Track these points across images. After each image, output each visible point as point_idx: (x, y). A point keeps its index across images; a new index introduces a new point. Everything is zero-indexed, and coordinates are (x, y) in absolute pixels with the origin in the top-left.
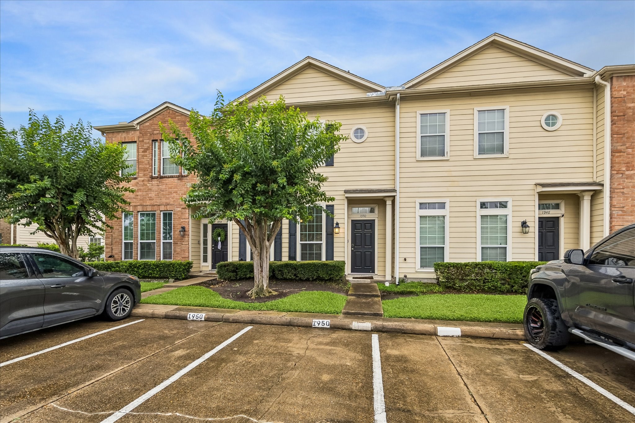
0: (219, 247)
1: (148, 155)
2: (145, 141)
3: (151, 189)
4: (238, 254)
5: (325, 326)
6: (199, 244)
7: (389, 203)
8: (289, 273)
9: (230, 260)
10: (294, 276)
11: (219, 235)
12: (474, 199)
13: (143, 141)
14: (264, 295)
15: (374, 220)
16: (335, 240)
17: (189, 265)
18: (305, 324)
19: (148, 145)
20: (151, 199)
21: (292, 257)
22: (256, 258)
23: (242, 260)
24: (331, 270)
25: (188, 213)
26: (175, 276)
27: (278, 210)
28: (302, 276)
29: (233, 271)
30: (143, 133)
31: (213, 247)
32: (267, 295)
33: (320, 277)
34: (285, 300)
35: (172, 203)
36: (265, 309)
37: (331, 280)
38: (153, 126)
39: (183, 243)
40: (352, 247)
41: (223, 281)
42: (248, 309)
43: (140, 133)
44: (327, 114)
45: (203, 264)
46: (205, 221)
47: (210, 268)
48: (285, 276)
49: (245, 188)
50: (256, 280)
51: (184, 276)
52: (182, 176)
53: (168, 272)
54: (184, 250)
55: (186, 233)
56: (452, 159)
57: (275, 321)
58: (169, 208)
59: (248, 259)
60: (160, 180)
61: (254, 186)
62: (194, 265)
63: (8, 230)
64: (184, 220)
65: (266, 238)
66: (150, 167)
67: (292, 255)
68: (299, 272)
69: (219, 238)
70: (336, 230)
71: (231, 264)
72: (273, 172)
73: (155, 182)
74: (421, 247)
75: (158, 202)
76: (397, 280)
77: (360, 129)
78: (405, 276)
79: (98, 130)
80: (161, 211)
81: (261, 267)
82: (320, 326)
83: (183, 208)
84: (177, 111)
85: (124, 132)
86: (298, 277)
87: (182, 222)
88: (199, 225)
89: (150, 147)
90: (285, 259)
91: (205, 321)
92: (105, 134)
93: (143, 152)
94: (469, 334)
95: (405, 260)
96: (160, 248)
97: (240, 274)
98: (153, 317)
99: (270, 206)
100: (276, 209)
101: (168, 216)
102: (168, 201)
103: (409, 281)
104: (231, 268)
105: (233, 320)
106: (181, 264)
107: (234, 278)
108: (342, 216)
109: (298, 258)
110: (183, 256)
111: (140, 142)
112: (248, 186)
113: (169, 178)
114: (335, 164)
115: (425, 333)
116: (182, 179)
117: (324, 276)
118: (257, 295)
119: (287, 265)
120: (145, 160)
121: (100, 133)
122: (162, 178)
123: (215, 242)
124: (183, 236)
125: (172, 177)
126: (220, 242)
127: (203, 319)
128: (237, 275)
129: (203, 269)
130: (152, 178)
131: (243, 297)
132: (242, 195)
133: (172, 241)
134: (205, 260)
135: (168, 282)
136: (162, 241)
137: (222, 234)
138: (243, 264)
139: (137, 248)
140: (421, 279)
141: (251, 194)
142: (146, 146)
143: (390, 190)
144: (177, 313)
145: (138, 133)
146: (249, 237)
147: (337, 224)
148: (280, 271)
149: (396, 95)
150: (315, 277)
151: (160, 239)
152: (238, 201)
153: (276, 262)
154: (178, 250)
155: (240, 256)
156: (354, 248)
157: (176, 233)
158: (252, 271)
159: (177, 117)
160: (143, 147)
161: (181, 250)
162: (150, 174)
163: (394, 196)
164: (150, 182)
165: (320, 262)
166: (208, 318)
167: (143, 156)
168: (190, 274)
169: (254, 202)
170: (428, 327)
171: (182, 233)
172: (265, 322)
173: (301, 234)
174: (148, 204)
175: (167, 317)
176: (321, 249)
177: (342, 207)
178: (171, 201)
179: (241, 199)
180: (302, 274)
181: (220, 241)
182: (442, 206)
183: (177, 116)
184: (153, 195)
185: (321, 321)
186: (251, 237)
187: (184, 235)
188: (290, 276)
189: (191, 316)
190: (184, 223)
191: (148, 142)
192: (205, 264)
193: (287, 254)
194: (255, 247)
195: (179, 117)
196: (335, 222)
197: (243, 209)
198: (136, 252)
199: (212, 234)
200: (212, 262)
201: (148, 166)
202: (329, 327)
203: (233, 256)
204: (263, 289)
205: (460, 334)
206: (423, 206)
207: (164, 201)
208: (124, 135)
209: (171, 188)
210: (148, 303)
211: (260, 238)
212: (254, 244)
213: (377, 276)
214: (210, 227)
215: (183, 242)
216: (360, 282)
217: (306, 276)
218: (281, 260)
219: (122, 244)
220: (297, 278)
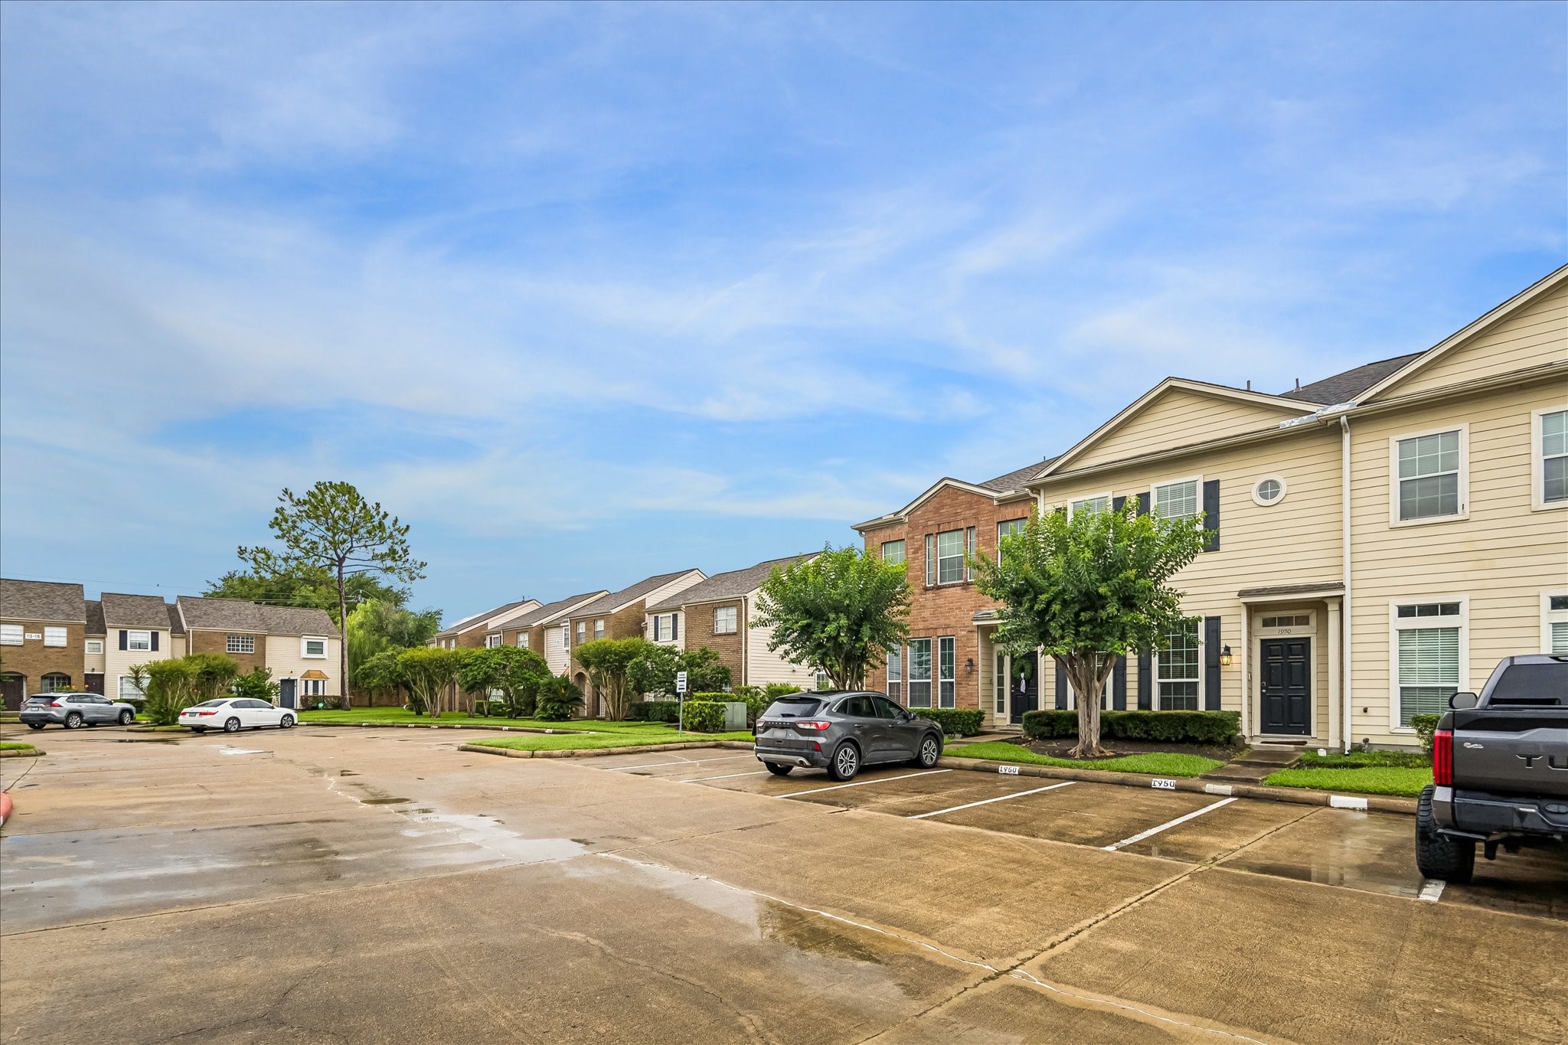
0: (1023, 689)
1: (920, 558)
2: (916, 537)
3: (924, 606)
4: (1054, 699)
5: (1169, 787)
6: (991, 683)
7: (1333, 608)
8: (1136, 728)
9: (1041, 708)
10: (1145, 733)
11: (1022, 670)
12: (1533, 591)
13: (913, 538)
14: (1092, 754)
15: (1309, 638)
16: (1223, 676)
17: (980, 716)
18: (1141, 784)
19: (920, 543)
20: (924, 620)
21: (1144, 702)
22: (1081, 704)
23: (1060, 708)
24: (1208, 726)
25: (977, 640)
26: (962, 731)
27: (1109, 644)
28: (1157, 733)
29: (1046, 725)
30: (913, 526)
31: (1012, 689)
32: (1098, 754)
33: (1189, 736)
34: (1122, 760)
35: (953, 624)
36: (1093, 767)
37: (1210, 742)
38: (927, 514)
39: (970, 683)
40: (1262, 688)
41: (1032, 740)
42: (1070, 767)
43: (909, 527)
44: (1206, 464)
45: (997, 715)
46: (1000, 647)
47: (1008, 722)
48: (1129, 734)
49: (1065, 618)
50: (1081, 734)
51: (973, 731)
52: (969, 584)
53: (952, 725)
54: (971, 693)
55: (975, 668)
56: (1475, 517)
57: (1104, 778)
58: (949, 631)
59: (1070, 708)
60: (937, 592)
61: (1077, 615)
62: (986, 716)
63: (739, 667)
64: (971, 649)
65: (1096, 678)
66: (923, 575)
67: (1144, 701)
68: (1152, 727)
69: (1022, 675)
70: (1225, 659)
71: (1045, 714)
72: (1101, 597)
73: (930, 595)
74: (1402, 689)
75: (934, 623)
76: (1348, 747)
77: (1271, 481)
78: (1366, 741)
79: (856, 529)
80: (938, 637)
81: (1089, 716)
82: (1162, 786)
83: (969, 631)
84: (959, 489)
85: (888, 527)
86: (1151, 735)
87: (968, 652)
88: (991, 655)
89: (923, 545)
90: (1132, 706)
91: (1019, 774)
92: (863, 533)
93: (914, 553)
94: (1380, 807)
95: (1365, 710)
96: (937, 691)
97: (1059, 729)
98: (960, 768)
99: (1098, 638)
100: (1107, 641)
101: (947, 644)
102: (947, 622)
103: (1376, 750)
104: (1044, 719)
105: (1052, 775)
106: (970, 713)
107: (1049, 735)
108: (1236, 635)
109: (1155, 707)
110: (970, 702)
111: (909, 539)
112: (1069, 615)
113: (949, 587)
114: (1222, 548)
115: (1310, 802)
116: (968, 588)
117: (1197, 735)
118: (1083, 754)
119: (1132, 717)
120: (916, 564)
121: (857, 532)
122: (939, 588)
123: (1015, 681)
124: (970, 673)
125: (953, 586)
126: (1024, 681)
127: (1017, 773)
128: (1053, 730)
129: (997, 723)
130: (926, 589)
131: (1064, 755)
132: (1062, 627)
133: (953, 680)
134: (1001, 709)
135: (953, 738)
136: (940, 680)
137: (1028, 667)
138: (1062, 714)
139: (907, 691)
140: (1402, 748)
141: (1074, 624)
142: (917, 545)
143: (1335, 584)
144: (987, 766)
145: (906, 526)
146: (1071, 676)
147: (1227, 649)
148: (1121, 725)
149: (1339, 418)
150: (1180, 737)
151: (937, 678)
152: (1057, 634)
153: (1115, 711)
154: (963, 693)
155: (1057, 702)
156: (1266, 688)
157: (959, 667)
158: (1076, 725)
159: (960, 498)
160: (914, 547)
161: (967, 693)
162: (923, 584)
163: (1342, 596)
164: (923, 596)
165: (1194, 712)
166: (1023, 772)
167: (914, 559)
168: (980, 729)
169: (1077, 633)
170: (1318, 795)
171: (968, 668)
172: (1091, 779)
173: (1160, 667)
174: (921, 627)
175: (976, 769)
176: (1196, 692)
177: (1235, 619)
178: (952, 621)
179: (1060, 631)
180: (1158, 730)
181: (1024, 679)
182: (1451, 609)
183: (960, 495)
184: (927, 614)
185: (1163, 780)
186: (1075, 676)
187: (972, 671)
188: (1138, 733)
189: (1002, 769)
190: (971, 653)
191: (921, 539)
192: (1000, 715)
193: (1136, 700)
194: (1080, 689)
195: (963, 497)
196: (1223, 646)
197: (1064, 644)
198: (904, 696)
199: (1012, 669)
200: (1012, 712)
201: (920, 573)
202: (1174, 788)
203: (1046, 701)
204: (1092, 746)
205: (1365, 806)
206: (1405, 612)
207: (942, 621)
208: (888, 532)
209: (952, 603)
210: (949, 756)
211: (1086, 677)
212: (1078, 684)
213: (1315, 741)
214: (1007, 660)
215: (970, 681)
216: (1272, 749)
217: (1165, 735)
218: (1124, 709)
219: (886, 685)
220: (1150, 738)
